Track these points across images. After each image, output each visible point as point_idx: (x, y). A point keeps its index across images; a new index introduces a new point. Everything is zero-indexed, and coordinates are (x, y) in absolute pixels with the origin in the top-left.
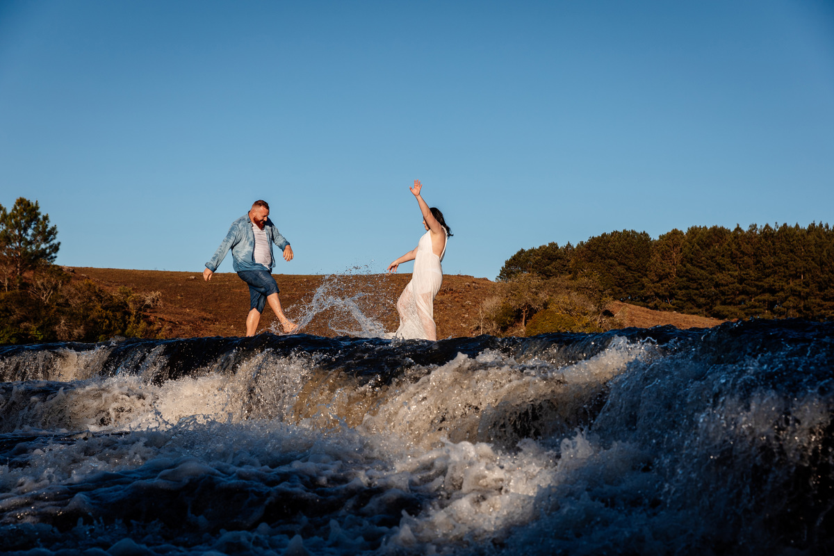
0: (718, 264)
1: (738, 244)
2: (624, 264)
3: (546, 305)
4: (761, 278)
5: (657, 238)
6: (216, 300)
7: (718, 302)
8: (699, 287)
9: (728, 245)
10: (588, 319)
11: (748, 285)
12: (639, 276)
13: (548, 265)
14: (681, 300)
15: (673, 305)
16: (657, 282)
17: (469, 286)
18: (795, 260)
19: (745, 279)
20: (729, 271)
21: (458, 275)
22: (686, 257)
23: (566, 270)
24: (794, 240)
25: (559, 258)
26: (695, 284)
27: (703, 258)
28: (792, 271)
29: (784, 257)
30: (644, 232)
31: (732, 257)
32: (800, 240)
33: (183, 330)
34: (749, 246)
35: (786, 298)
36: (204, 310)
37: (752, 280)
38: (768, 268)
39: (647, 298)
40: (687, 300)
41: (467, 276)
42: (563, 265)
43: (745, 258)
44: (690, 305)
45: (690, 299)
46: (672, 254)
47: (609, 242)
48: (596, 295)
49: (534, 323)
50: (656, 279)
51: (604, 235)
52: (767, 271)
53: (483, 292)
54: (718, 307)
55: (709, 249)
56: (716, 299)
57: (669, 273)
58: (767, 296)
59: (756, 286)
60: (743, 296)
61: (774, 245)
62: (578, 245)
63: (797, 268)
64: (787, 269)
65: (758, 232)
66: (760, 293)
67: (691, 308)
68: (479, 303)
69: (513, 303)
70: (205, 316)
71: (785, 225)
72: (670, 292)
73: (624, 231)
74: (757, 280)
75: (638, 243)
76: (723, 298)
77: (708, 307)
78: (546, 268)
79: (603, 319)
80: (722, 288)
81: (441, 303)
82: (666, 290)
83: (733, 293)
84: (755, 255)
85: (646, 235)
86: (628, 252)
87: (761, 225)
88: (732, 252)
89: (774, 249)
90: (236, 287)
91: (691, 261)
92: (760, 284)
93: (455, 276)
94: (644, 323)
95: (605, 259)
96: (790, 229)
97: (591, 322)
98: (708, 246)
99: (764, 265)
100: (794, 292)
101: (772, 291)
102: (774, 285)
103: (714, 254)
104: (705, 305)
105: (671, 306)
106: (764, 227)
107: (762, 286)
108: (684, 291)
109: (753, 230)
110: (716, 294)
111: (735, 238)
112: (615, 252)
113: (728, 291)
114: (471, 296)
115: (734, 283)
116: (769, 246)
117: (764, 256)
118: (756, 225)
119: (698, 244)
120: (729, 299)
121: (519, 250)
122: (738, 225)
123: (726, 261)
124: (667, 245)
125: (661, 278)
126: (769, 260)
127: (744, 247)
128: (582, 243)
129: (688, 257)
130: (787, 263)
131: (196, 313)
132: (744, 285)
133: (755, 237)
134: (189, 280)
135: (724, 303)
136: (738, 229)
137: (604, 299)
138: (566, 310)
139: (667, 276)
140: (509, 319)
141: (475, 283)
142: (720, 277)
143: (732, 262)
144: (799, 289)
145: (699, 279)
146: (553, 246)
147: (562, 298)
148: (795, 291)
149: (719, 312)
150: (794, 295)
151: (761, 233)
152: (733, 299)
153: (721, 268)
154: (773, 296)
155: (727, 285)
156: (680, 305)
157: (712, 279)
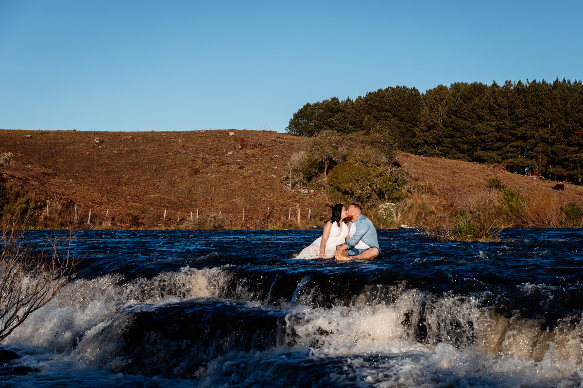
0: (478, 116)
1: (495, 98)
2: (397, 116)
3: (344, 158)
4: (515, 127)
5: (425, 93)
6: (53, 157)
7: (479, 148)
8: (462, 135)
9: (486, 98)
10: (381, 169)
11: (504, 133)
12: (410, 126)
13: (331, 117)
14: (446, 147)
15: (441, 151)
16: (426, 131)
17: (275, 141)
18: (543, 111)
19: (502, 128)
20: (488, 121)
21: (263, 131)
22: (451, 110)
23: (347, 122)
24: (542, 94)
25: (341, 111)
26: (459, 133)
27: (465, 111)
28: (541, 121)
29: (534, 109)
30: (414, 88)
31: (491, 109)
32: (547, 94)
33: (33, 185)
34: (504, 100)
35: (537, 144)
36: (43, 165)
37: (507, 129)
38: (521, 119)
39: (417, 145)
40: (453, 147)
41: (271, 132)
42: (344, 117)
43: (502, 110)
44: (454, 151)
45: (455, 146)
46: (439, 107)
47: (384, 96)
48: (387, 148)
49: (336, 173)
50: (425, 128)
51: (380, 91)
52: (520, 121)
53: (288, 146)
54: (479, 153)
55: (471, 102)
56: (477, 145)
57: (437, 124)
58: (520, 143)
59: (511, 134)
60: (500, 143)
61: (525, 98)
62: (357, 99)
63: (545, 119)
64: (538, 120)
65: (512, 88)
66: (514, 140)
67: (455, 154)
68: (285, 156)
69: (316, 157)
70: (46, 171)
71: (534, 81)
72: (437, 140)
73: (397, 87)
74: (512, 129)
75: (409, 97)
76: (483, 145)
77: (470, 152)
78: (329, 120)
79: (394, 169)
80: (482, 137)
81: (252, 157)
82: (434, 138)
83: (491, 141)
84: (509, 107)
85: (415, 90)
86: (401, 106)
87: (515, 81)
88: (490, 105)
89: (526, 102)
90: (69, 144)
91: (455, 113)
92: (514, 132)
93: (260, 131)
94: (425, 171)
95: (381, 111)
96: (539, 85)
97: (384, 171)
98: (470, 99)
99: (517, 116)
100: (543, 140)
101: (524, 138)
102: (526, 134)
103: (475, 107)
104: (467, 151)
105: (438, 152)
106: (517, 83)
107: (516, 134)
108: (449, 139)
109: (508, 86)
110: (477, 142)
111: (492, 92)
112: (390, 106)
113: (487, 139)
114: (277, 150)
115: (493, 132)
116: (522, 100)
117: (517, 109)
118: (510, 81)
119: (461, 98)
120: (488, 145)
121: (305, 104)
122: (494, 82)
123: (485, 113)
124: (434, 99)
125: (430, 128)
126: (521, 112)
127: (501, 100)
128: (360, 97)
129: (453, 109)
130: (536, 114)
131: (38, 169)
132: (501, 133)
133: (510, 92)
134: (25, 138)
135: (483, 149)
136: (495, 85)
137: (394, 152)
138: (363, 162)
139: (435, 126)
140: (314, 170)
141: (280, 138)
142: (480, 126)
143: (490, 113)
144: (547, 136)
145: (462, 129)
146: (335, 100)
147: (358, 152)
148: (544, 138)
149: (479, 157)
150: (543, 142)
151: (514, 88)
152: (491, 145)
153: (481, 119)
154: (525, 142)
155: (487, 134)
156: (446, 151)
157: (474, 129)
